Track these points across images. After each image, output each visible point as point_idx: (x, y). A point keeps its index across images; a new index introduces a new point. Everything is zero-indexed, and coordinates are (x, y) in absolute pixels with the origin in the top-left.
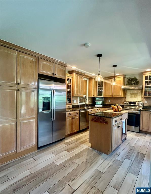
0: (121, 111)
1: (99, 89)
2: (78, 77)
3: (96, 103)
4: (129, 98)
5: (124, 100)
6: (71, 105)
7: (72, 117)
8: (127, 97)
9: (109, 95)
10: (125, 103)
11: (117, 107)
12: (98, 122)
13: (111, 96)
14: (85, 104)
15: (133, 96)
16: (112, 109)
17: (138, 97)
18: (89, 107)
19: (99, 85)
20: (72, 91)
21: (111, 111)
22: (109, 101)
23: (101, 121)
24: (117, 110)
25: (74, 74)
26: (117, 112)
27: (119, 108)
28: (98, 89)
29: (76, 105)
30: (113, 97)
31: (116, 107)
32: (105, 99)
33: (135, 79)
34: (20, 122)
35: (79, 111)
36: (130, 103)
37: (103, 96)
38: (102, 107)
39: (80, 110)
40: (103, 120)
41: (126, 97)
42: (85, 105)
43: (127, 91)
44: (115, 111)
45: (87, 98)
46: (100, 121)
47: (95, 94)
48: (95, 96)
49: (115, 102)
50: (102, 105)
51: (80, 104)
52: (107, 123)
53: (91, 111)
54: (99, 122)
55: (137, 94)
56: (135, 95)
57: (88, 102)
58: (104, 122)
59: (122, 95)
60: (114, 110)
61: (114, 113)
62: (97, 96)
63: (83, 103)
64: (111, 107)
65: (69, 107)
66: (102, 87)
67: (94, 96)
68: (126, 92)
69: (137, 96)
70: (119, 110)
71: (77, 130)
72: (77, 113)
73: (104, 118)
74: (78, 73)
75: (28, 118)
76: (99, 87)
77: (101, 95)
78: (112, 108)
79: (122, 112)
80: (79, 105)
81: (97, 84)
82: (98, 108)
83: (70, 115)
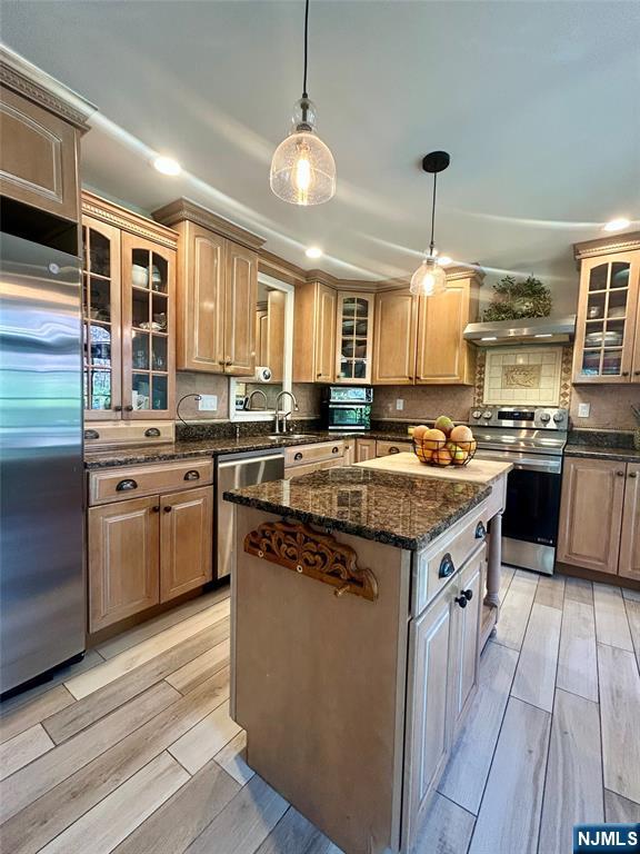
0: (473, 462)
1: (349, 346)
2: (214, 252)
3: (333, 414)
4: (499, 393)
5: (469, 401)
6: (171, 424)
7: (151, 503)
8: (486, 387)
9: (396, 375)
10: (476, 414)
11: (448, 434)
12: (289, 562)
13: (405, 381)
14: (271, 419)
15: (519, 377)
16: (410, 446)
17: (544, 383)
18: (297, 436)
19: (348, 324)
20: (170, 335)
21: (404, 462)
22: (400, 405)
23: (311, 559)
24: (445, 456)
25: (186, 228)
26: (443, 466)
27: (456, 443)
28: (345, 343)
29: (213, 425)
30: (419, 382)
31: (441, 437)
32: (379, 392)
33: (532, 289)
35: (208, 462)
36: (503, 416)
37: (367, 380)
38: (362, 437)
39: (215, 456)
40: (330, 559)
41: (481, 387)
42: (273, 422)
43: (489, 353)
44: (431, 463)
45: (288, 387)
46: (306, 561)
47: (326, 367)
48: (329, 379)
49: (426, 409)
50: (363, 428)
51: (239, 417)
52: (360, 583)
53: (298, 456)
54: (300, 569)
55: (539, 371)
56: (530, 374)
57: (290, 407)
58: (336, 574)
59: (461, 376)
60: (428, 454)
61: (423, 479)
62: (337, 381)
63: (266, 416)
64: (406, 433)
65: (147, 435)
66: (365, 334)
67: (322, 379)
68: (484, 358)
69: (538, 377)
70: (461, 455)
71: (197, 581)
72: (190, 475)
73: (344, 537)
74: (216, 228)
76: (347, 331)
77: (361, 373)
78: (412, 442)
79: (476, 470)
80: (233, 426)
81: (340, 317)
82: (338, 439)
83: (129, 489)
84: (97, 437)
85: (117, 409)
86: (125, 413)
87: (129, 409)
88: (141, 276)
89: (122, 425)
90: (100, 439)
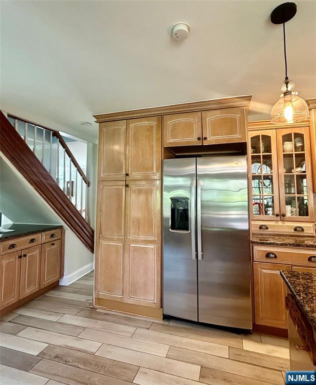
12: (294, 320)
20: (308, 173)
25: (313, 113)
34: (129, 245)
54: (297, 327)
65: (296, 230)
72: (313, 258)
75: (142, 239)
83: (272, 257)
84: (267, 228)
85: (277, 215)
86: (282, 217)
87: (284, 215)
88: (289, 147)
89: (280, 223)
90: (269, 230)
